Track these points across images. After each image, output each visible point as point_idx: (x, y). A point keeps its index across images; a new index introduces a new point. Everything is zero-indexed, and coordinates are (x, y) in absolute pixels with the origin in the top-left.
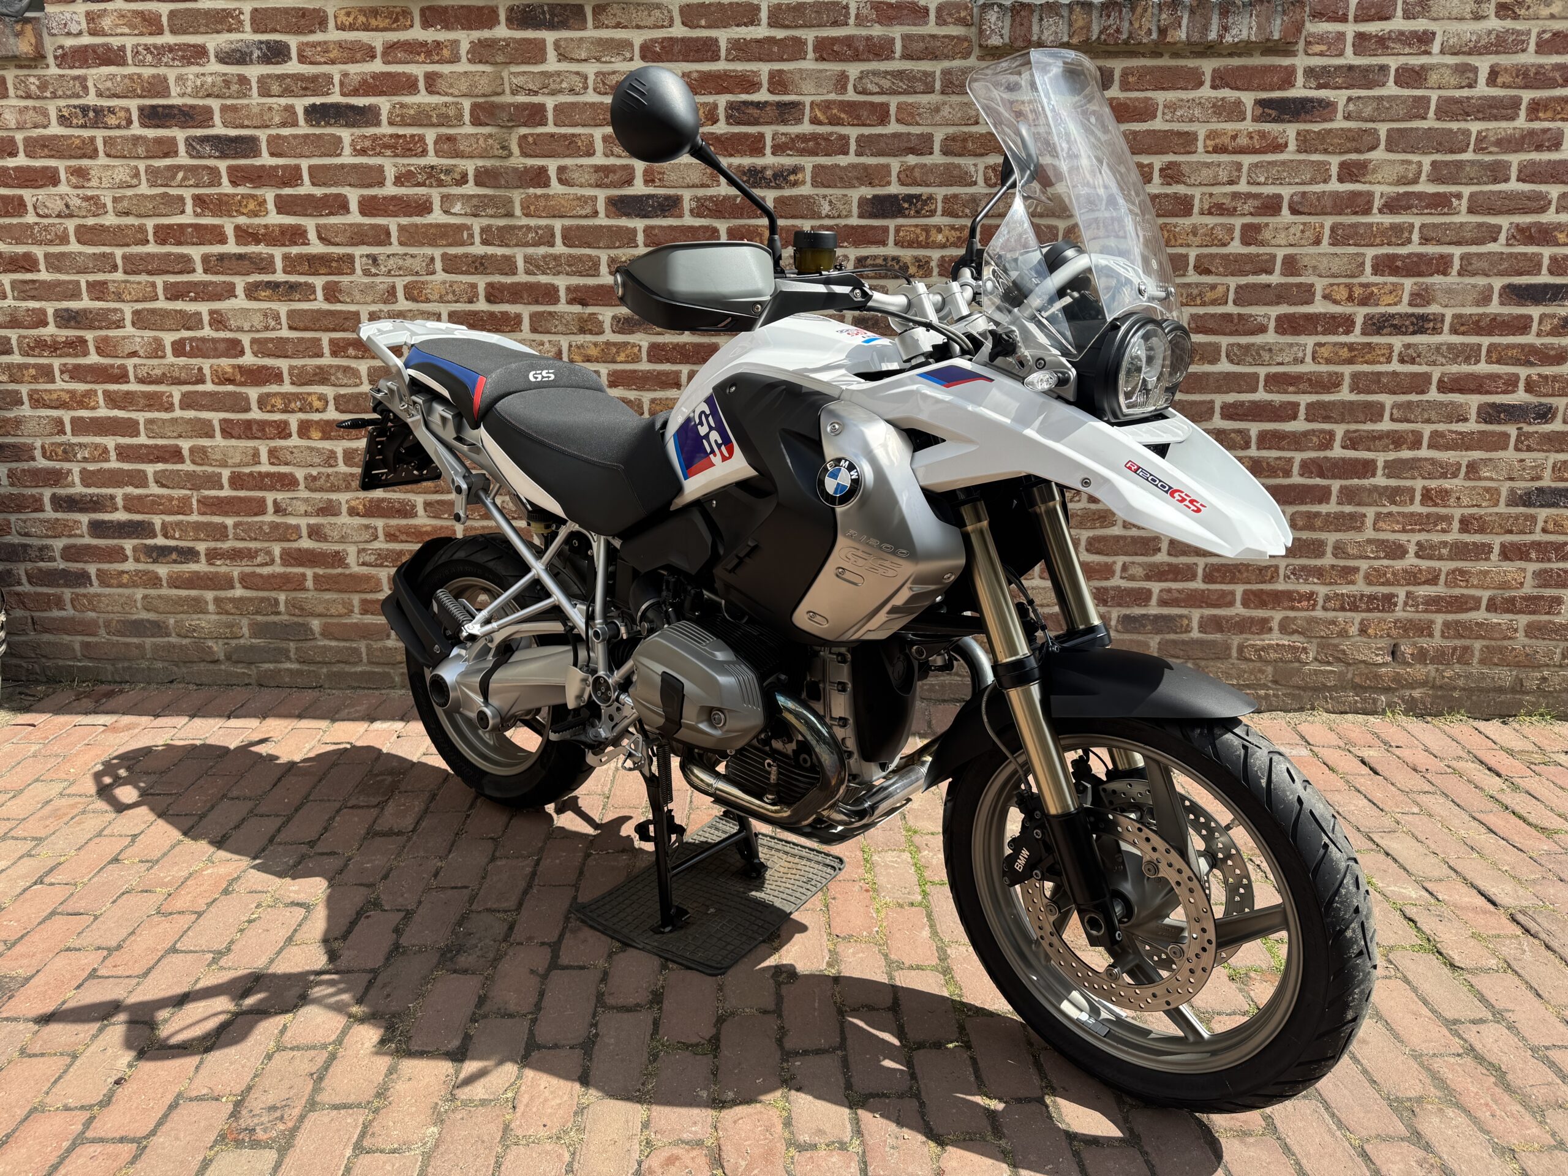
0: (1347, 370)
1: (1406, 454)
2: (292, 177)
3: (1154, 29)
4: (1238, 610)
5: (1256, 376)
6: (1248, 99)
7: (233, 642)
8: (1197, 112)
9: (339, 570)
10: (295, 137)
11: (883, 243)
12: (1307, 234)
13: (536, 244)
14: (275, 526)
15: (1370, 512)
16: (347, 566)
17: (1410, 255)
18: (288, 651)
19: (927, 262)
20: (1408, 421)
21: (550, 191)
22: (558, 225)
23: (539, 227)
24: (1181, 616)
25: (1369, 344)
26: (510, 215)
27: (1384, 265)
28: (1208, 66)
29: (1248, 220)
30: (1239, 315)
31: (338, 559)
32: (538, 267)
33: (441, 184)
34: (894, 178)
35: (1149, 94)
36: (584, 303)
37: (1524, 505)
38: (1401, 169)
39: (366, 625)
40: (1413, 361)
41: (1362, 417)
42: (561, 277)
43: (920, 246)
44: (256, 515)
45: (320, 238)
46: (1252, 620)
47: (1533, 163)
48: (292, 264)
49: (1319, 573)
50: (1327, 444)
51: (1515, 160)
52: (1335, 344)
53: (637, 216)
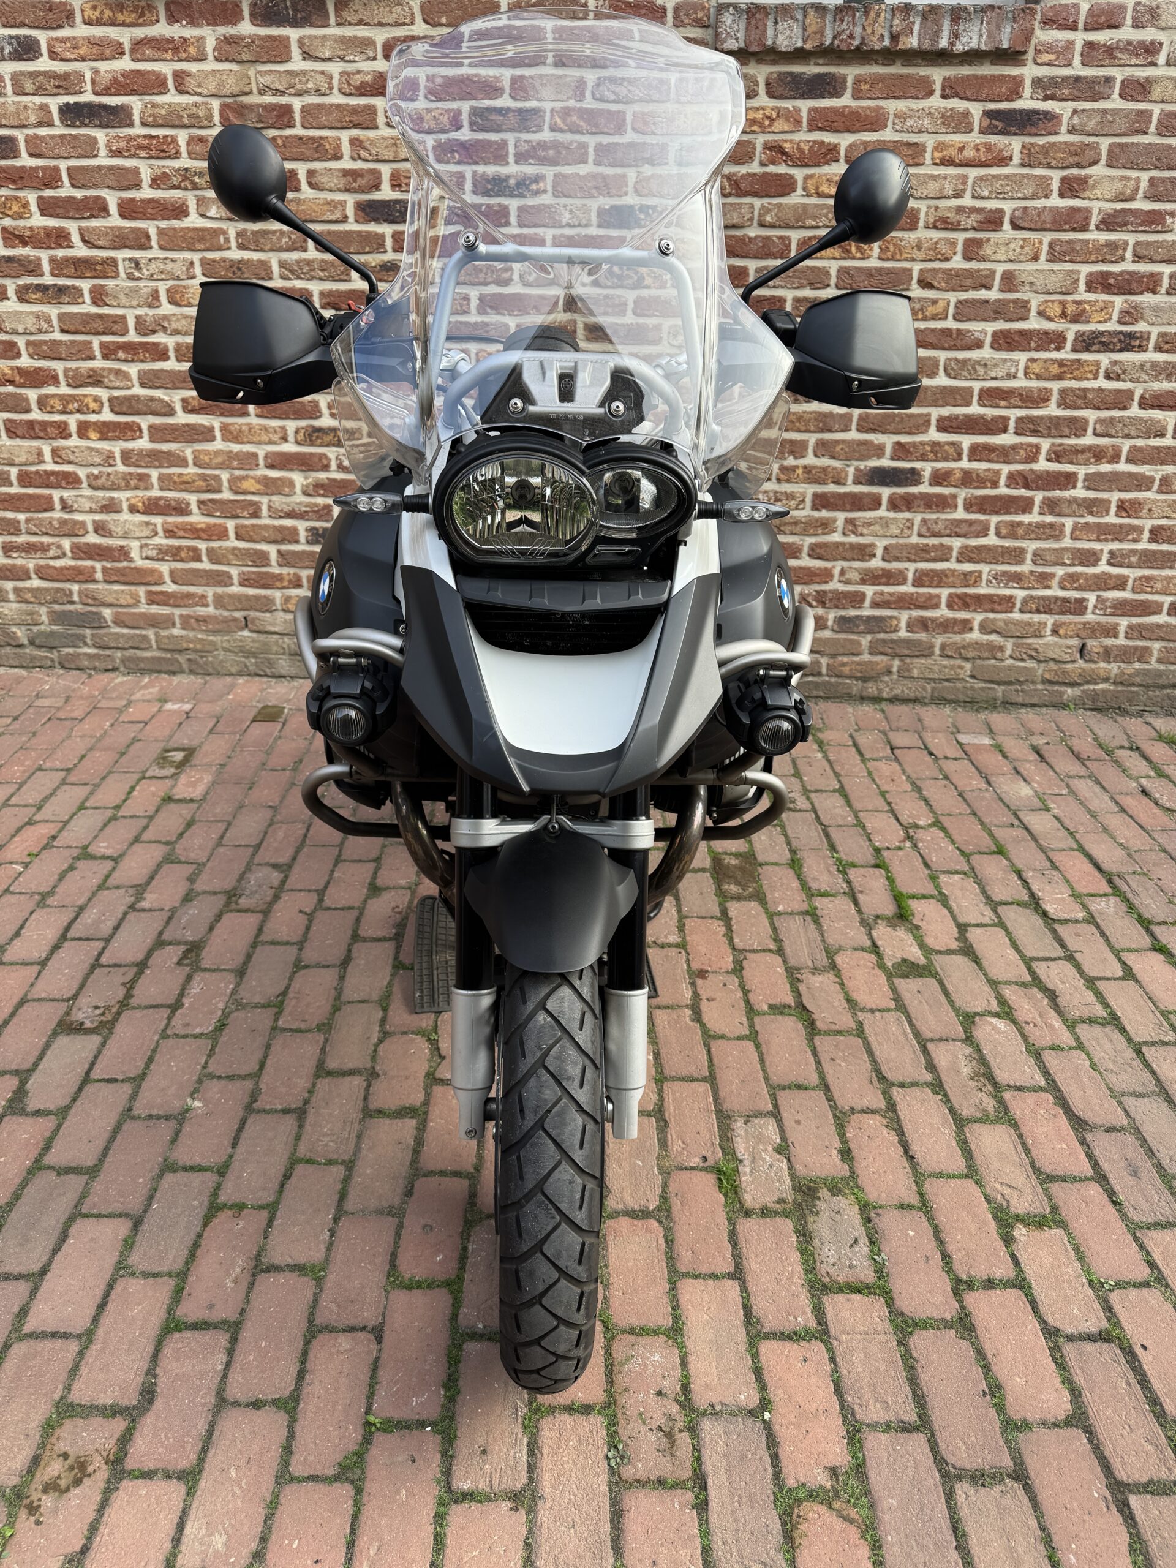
0: (1055, 386)
1: (1105, 468)
2: (51, 179)
3: (887, 34)
4: (943, 612)
5: (970, 391)
6: (976, 110)
7: (35, 629)
8: (926, 123)
9: (125, 564)
10: (52, 137)
12: (1027, 249)
14: (63, 522)
15: (1069, 523)
16: (131, 560)
17: (1122, 273)
18: (84, 637)
20: (1110, 436)
21: (302, 197)
24: (891, 617)
25: (1078, 360)
27: (1099, 283)
28: (937, 75)
29: (970, 235)
30: (958, 330)
31: (124, 553)
32: (292, 272)
35: (881, 103)
38: (1119, 185)
39: (154, 615)
40: (1118, 378)
41: (1067, 431)
42: (315, 282)
44: (46, 510)
45: (84, 241)
46: (955, 621)
48: (59, 267)
49: (1017, 578)
50: (1033, 458)
52: (1046, 361)
53: (386, 221)
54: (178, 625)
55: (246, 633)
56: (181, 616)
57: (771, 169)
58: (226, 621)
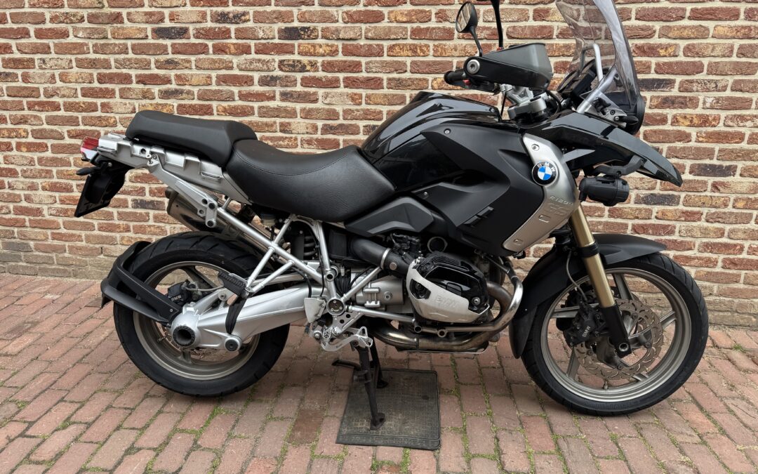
11: (293, 53)
13: (118, 54)
19: (315, 64)
22: (129, 43)
23: (120, 44)
26: (105, 38)
33: (72, 22)
34: (295, 19)
36: (145, 84)
37: (645, 203)
43: (311, 55)
47: (644, 9)
51: (634, 8)
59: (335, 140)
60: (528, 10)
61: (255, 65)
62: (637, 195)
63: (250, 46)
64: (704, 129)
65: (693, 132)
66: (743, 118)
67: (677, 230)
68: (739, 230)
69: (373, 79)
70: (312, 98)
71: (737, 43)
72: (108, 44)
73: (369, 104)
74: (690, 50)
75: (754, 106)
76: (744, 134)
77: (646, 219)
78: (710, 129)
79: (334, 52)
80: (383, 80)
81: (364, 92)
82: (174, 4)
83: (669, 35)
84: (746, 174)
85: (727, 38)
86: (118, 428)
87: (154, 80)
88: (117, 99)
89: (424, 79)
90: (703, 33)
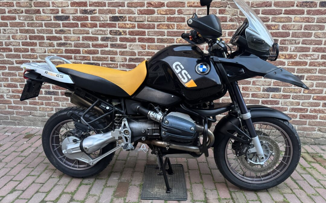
9: (3, 99)
11: (116, 27)
13: (38, 27)
16: (4, 98)
19: (126, 32)
21: (41, 15)
22: (43, 22)
23: (39, 23)
26: (33, 20)
31: (2, 96)
32: (40, 32)
33: (18, 13)
36: (50, 40)
37: (267, 91)
39: (9, 111)
42: (45, 34)
43: (124, 28)
47: (265, 10)
51: (261, 9)
53: (60, 20)
54: (15, 114)
55: (31, 116)
56: (16, 112)
57: (149, 8)
58: (26, 113)
59: (134, 64)
60: (216, 10)
61: (99, 32)
62: (263, 88)
63: (97, 24)
64: (291, 60)
65: (286, 61)
66: (307, 56)
67: (280, 103)
68: (306, 102)
69: (151, 38)
70: (124, 46)
71: (304, 24)
72: (34, 23)
73: (149, 49)
74: (284, 27)
75: (311, 50)
76: (307, 62)
77: (267, 98)
78: (293, 60)
79: (134, 27)
80: (155, 39)
81: (147, 44)
82: (63, 6)
83: (276, 21)
84: (308, 79)
85: (299, 22)
86: (37, 192)
87: (55, 38)
88: (38, 47)
89: (173, 39)
90: (290, 20)
